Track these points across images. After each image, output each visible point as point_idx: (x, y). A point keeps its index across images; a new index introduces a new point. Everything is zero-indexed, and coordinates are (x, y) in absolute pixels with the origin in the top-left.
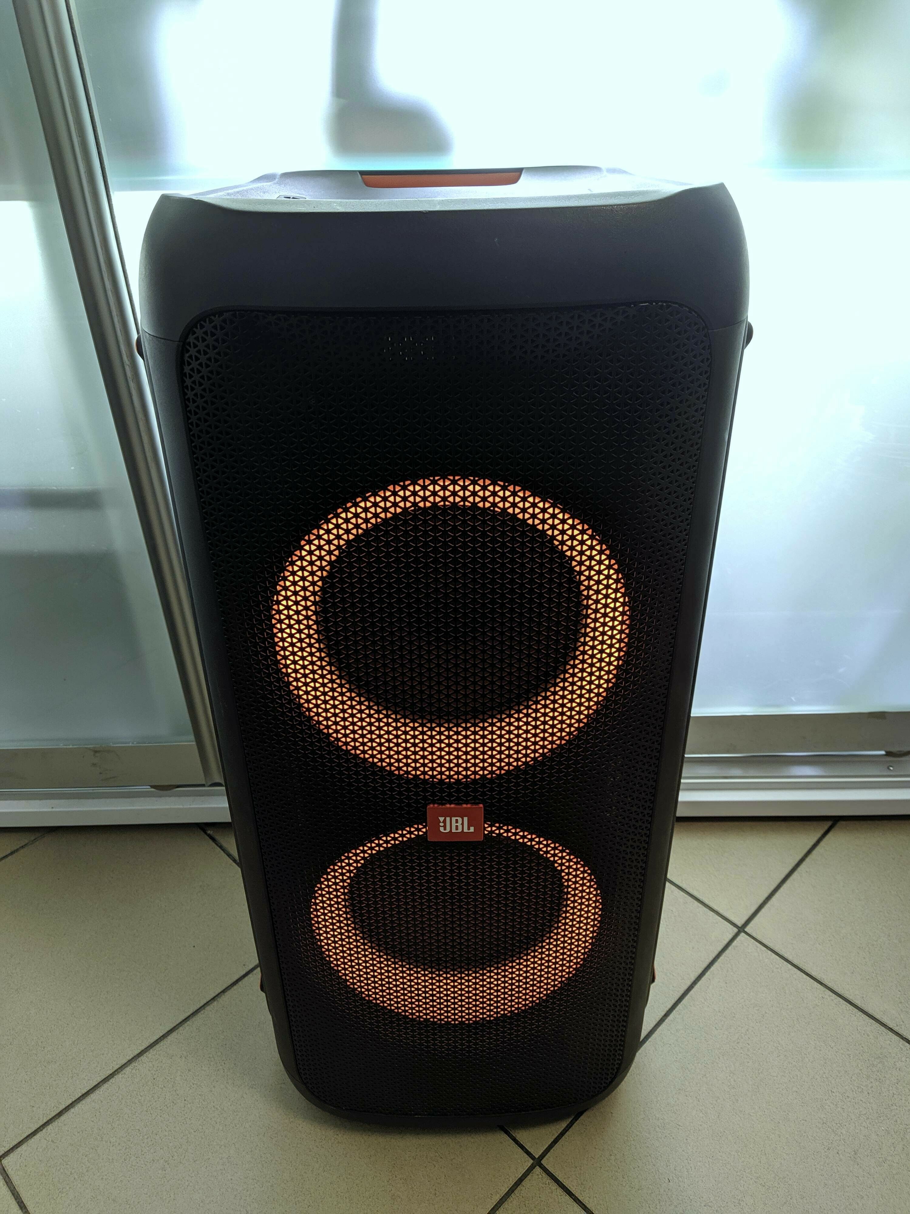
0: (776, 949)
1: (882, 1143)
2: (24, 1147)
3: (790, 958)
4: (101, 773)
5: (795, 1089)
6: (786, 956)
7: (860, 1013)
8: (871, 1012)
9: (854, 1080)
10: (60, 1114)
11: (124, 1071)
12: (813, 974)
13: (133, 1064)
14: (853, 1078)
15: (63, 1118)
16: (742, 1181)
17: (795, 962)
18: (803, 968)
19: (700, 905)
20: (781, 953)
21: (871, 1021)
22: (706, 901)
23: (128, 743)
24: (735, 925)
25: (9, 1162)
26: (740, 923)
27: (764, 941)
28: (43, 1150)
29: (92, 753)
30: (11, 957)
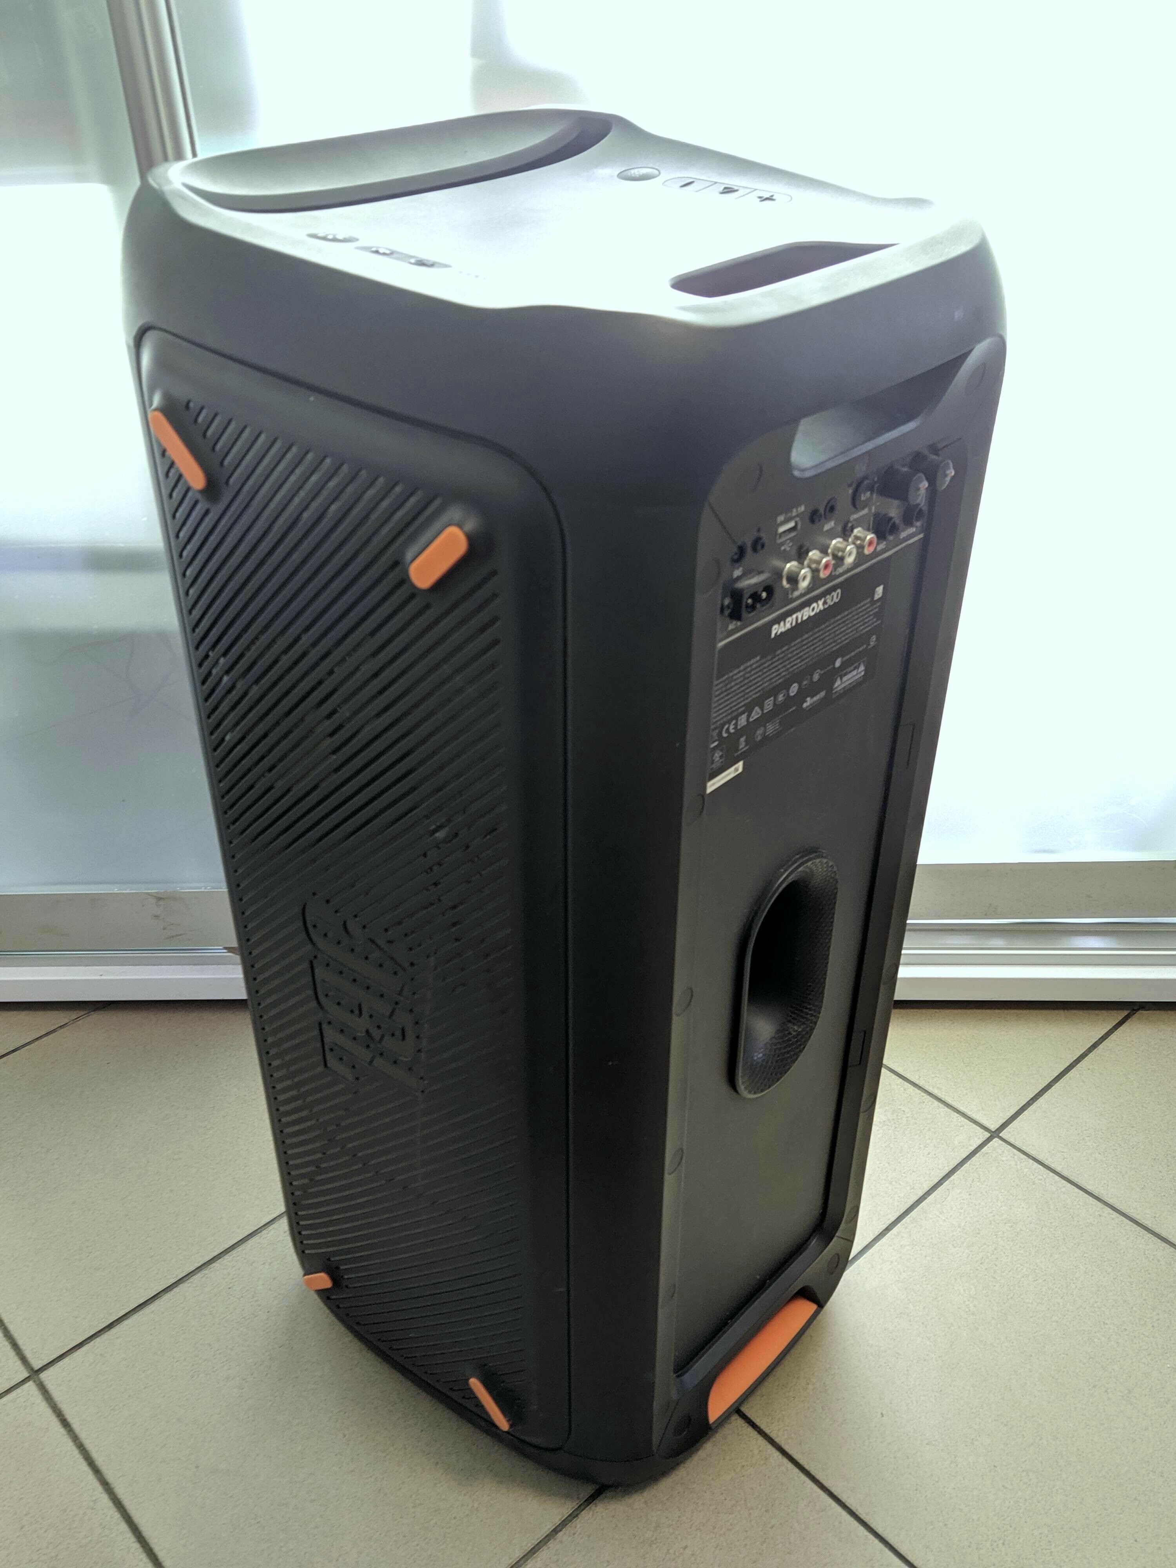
0: (1040, 1158)
1: (1166, 1382)
2: (66, 1360)
3: (1058, 1169)
4: (164, 929)
5: (1054, 1318)
6: (1053, 1166)
7: (1150, 1235)
8: (1164, 1234)
9: (1136, 1312)
10: (110, 1326)
11: (191, 1280)
12: (1089, 1188)
13: (203, 1272)
14: (1134, 1309)
15: (114, 1331)
16: (977, 1419)
17: (1065, 1173)
18: (1076, 1180)
19: (941, 1105)
20: (1046, 1162)
21: (1164, 1244)
22: (949, 1100)
23: (200, 888)
24: (986, 1129)
25: (49, 1376)
26: (993, 1127)
27: (1024, 1148)
28: (90, 1365)
29: (154, 901)
30: (48, 1151)
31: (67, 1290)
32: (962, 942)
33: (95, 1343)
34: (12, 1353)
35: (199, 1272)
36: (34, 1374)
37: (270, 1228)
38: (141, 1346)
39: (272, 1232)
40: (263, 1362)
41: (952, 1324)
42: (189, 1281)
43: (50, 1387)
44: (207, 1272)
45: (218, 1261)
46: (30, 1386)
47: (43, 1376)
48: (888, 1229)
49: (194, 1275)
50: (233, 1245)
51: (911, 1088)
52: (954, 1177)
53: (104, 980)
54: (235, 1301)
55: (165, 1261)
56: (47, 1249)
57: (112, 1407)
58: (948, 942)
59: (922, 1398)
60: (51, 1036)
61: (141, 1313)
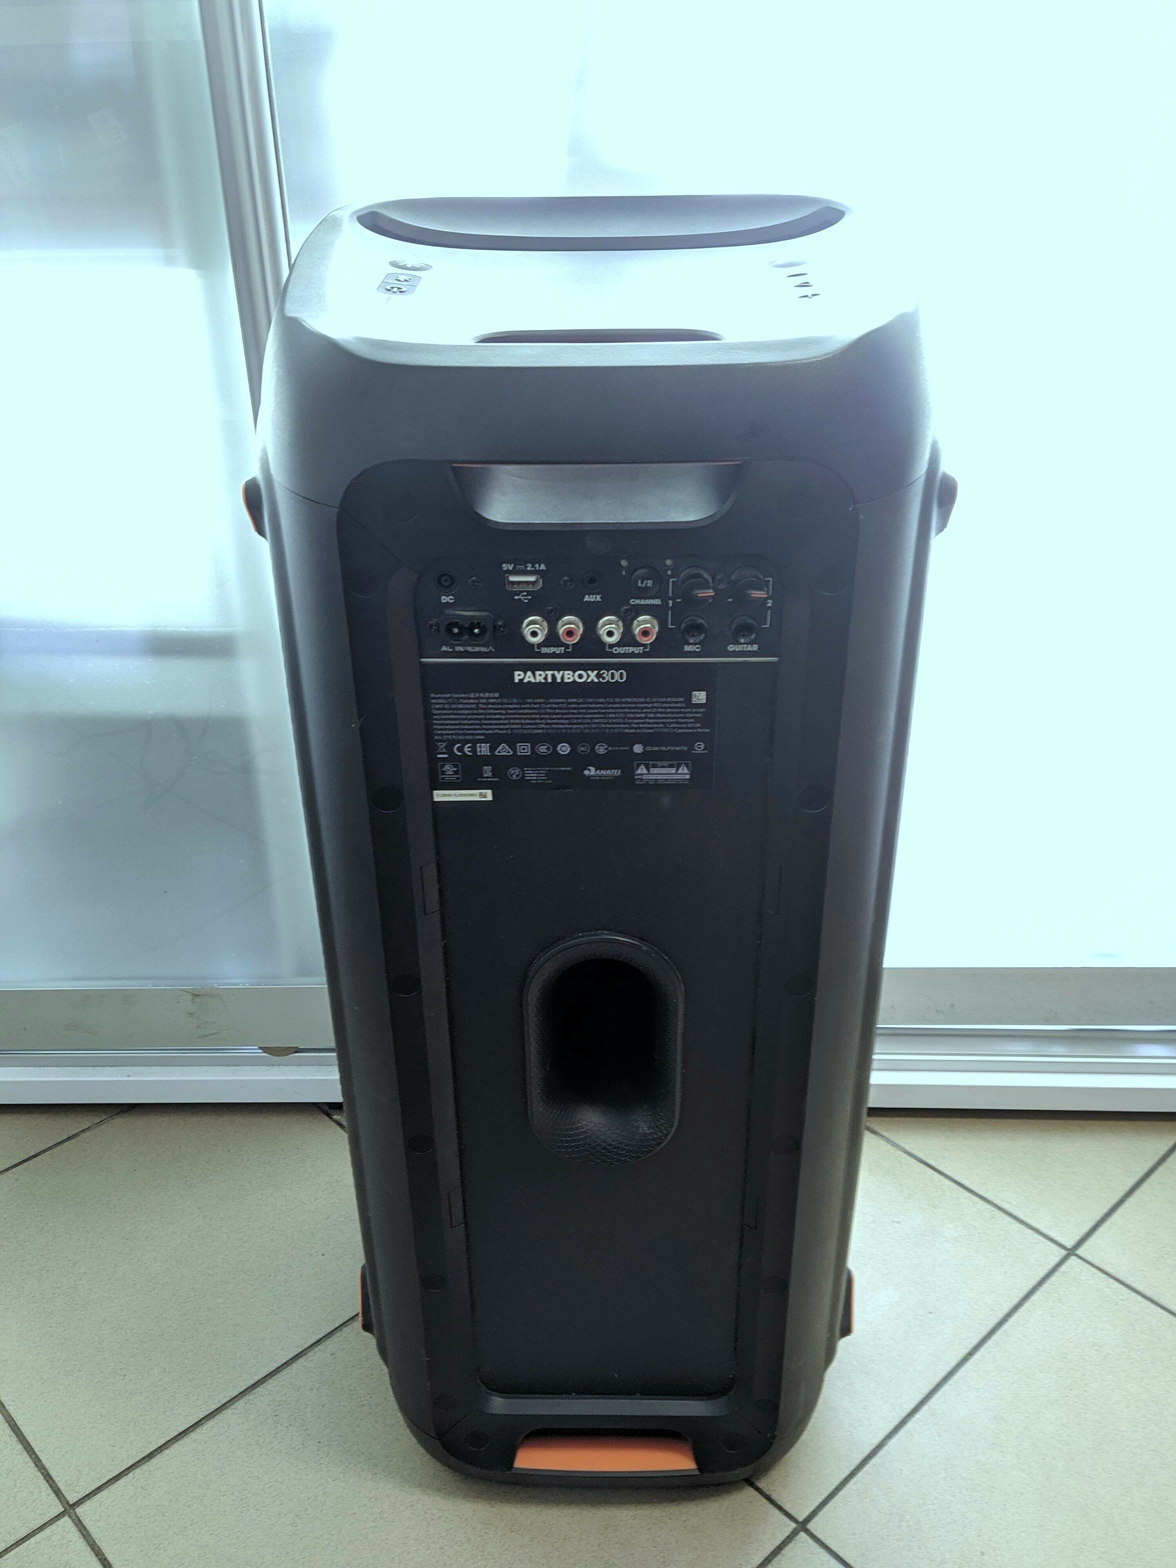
0: (1120, 1276)
2: (104, 1493)
3: (1140, 1288)
4: (198, 1027)
5: (1151, 1447)
6: (1134, 1285)
10: (151, 1456)
11: (234, 1406)
15: (154, 1461)
17: (1148, 1293)
19: (1013, 1221)
22: (1021, 1216)
23: (236, 984)
24: (1062, 1247)
25: (85, 1511)
26: (1069, 1244)
27: (1104, 1267)
28: (130, 1499)
29: (190, 997)
30: (74, 1264)
31: (101, 1416)
32: (1022, 1049)
33: (134, 1474)
34: (45, 1485)
35: (242, 1397)
36: (70, 1509)
37: (316, 1350)
38: (184, 1478)
39: (319, 1353)
40: (317, 1496)
41: (1046, 1455)
42: (233, 1407)
43: (87, 1522)
44: (251, 1397)
45: (262, 1386)
46: (66, 1520)
47: (79, 1511)
48: (971, 1354)
49: (237, 1401)
50: (277, 1368)
51: (980, 1202)
52: (1034, 1298)
53: (130, 1081)
54: (283, 1430)
55: (205, 1385)
56: (79, 1371)
57: (156, 1545)
58: (1010, 1048)
59: (1023, 1534)
60: (73, 1141)
61: (181, 1442)
